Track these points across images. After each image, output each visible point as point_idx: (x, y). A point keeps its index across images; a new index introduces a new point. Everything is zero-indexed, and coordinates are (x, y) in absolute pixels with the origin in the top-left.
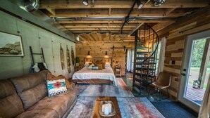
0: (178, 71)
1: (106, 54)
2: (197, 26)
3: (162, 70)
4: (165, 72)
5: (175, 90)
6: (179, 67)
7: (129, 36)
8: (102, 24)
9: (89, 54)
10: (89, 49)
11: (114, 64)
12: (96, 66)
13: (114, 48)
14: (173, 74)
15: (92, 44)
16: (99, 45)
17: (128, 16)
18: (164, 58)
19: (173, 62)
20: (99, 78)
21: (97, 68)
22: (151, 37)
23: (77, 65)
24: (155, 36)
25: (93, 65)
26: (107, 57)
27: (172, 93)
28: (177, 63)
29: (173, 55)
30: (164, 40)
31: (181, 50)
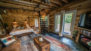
0: (53, 25)
1: (26, 21)
2: (56, 12)
3: (49, 25)
4: (50, 25)
5: (53, 30)
6: (53, 23)
7: (36, 13)
8: (25, 6)
9: (14, 21)
10: (14, 18)
11: (31, 25)
12: (22, 27)
13: (29, 17)
14: (52, 26)
15: (15, 15)
16: (21, 16)
17: (39, 5)
18: (49, 21)
19: (52, 22)
20: (27, 32)
21: (23, 28)
22: (44, 14)
23: (7, 28)
24: (46, 13)
25: (20, 27)
26: (26, 22)
27: (53, 31)
28: (53, 22)
29: (52, 20)
30: (49, 15)
31: (53, 19)
